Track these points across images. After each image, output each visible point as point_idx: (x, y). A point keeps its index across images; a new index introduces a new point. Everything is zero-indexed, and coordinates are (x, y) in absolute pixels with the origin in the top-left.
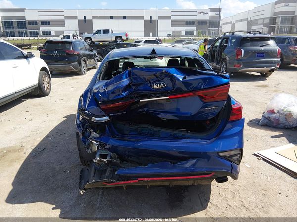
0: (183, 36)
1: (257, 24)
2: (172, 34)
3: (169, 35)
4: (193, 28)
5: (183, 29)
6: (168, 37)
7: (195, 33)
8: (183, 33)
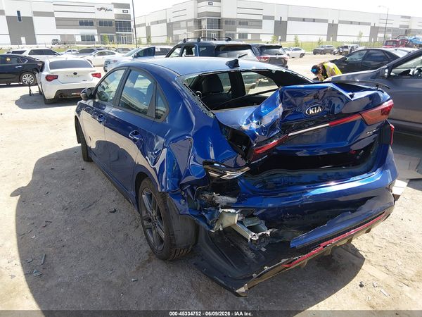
0: (78, 43)
1: (179, 28)
2: (60, 40)
3: (55, 42)
4: (93, 31)
5: (77, 33)
6: (54, 44)
7: (97, 38)
8: (78, 39)
